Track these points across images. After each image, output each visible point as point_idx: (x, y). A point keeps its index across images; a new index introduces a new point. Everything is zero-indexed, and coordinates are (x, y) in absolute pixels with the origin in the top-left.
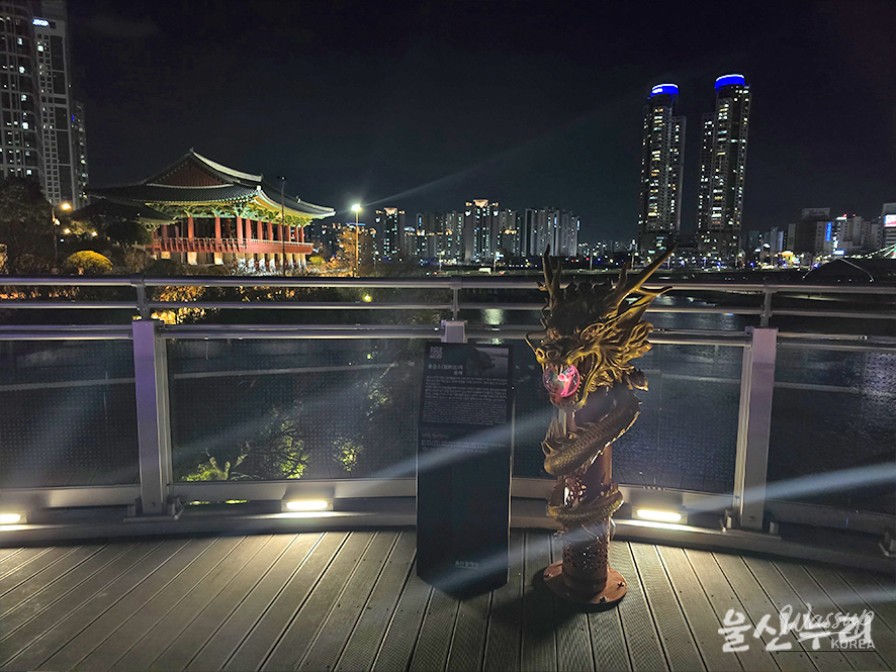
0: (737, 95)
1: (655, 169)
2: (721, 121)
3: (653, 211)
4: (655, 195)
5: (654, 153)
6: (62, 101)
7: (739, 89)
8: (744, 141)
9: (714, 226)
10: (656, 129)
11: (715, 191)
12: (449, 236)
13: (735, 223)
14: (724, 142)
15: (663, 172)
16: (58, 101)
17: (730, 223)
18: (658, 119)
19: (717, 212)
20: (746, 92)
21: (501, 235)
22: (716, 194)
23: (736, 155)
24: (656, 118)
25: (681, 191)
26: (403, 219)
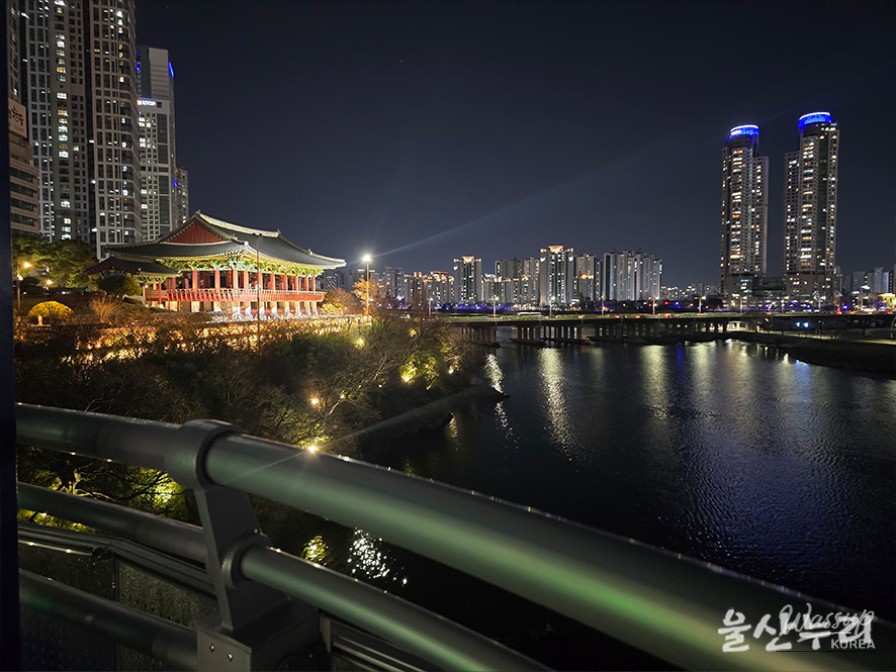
0: (823, 133)
1: (737, 210)
2: (806, 160)
3: (735, 253)
4: (737, 236)
5: (734, 194)
6: (166, 170)
7: (825, 127)
8: (833, 179)
9: (804, 267)
10: (735, 171)
11: (803, 231)
12: (525, 282)
13: (828, 264)
14: (811, 181)
15: (745, 213)
16: (162, 170)
17: (822, 264)
18: (737, 161)
19: (806, 253)
20: (833, 129)
21: (578, 280)
22: (804, 235)
23: (826, 194)
24: (735, 159)
25: (765, 232)
26: (479, 267)
